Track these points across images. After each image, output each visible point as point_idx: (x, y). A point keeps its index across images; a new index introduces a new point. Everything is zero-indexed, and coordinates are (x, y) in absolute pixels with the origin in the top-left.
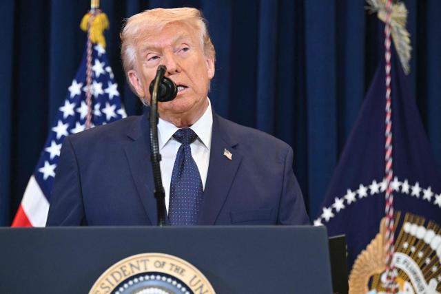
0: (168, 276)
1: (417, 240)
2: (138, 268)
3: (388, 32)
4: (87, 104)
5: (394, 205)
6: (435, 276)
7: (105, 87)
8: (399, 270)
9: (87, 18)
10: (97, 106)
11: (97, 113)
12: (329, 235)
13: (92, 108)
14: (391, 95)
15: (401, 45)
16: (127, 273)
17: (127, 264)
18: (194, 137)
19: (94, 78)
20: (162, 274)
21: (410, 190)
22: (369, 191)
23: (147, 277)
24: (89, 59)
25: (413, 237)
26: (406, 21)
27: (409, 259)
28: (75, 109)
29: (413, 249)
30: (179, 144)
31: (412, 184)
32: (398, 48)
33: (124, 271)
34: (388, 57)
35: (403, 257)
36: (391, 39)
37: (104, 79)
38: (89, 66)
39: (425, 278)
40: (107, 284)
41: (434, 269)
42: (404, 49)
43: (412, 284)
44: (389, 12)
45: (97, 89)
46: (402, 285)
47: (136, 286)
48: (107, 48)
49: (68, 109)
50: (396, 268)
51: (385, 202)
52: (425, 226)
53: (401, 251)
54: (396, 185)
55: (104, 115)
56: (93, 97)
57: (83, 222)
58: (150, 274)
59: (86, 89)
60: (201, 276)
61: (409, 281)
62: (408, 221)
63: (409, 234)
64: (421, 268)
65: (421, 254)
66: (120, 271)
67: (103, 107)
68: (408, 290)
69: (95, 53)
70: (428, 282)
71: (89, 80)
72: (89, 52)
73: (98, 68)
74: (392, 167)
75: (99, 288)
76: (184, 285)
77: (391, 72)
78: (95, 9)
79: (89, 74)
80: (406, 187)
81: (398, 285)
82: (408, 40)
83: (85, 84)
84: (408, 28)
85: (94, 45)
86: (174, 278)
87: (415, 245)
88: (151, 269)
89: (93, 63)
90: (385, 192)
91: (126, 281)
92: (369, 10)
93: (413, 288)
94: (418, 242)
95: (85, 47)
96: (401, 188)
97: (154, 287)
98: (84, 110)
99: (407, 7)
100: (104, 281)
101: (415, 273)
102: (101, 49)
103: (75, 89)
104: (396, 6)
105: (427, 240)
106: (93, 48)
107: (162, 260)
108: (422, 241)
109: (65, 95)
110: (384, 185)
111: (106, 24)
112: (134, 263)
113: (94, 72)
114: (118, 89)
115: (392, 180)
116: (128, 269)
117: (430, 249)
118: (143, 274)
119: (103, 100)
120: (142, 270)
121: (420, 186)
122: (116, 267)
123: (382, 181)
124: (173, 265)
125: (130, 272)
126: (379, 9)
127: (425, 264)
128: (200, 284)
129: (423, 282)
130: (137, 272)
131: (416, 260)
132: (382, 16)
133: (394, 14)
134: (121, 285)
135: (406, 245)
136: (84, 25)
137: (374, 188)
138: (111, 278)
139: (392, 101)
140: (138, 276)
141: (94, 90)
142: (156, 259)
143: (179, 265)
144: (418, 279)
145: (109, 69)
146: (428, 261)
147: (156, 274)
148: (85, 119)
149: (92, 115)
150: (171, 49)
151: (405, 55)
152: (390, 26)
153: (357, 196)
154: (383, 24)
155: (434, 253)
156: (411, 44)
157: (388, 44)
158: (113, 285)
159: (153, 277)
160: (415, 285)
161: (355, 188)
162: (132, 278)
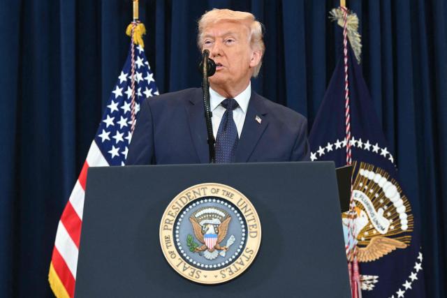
0: (221, 199)
1: (369, 180)
2: (200, 194)
3: (345, 34)
4: (131, 88)
5: (353, 157)
6: (382, 206)
7: (144, 76)
8: (357, 202)
9: (130, 27)
10: (139, 90)
11: (139, 94)
12: (337, 167)
13: (136, 90)
14: (348, 79)
15: (354, 44)
16: (191, 198)
17: (191, 191)
18: (236, 105)
19: (136, 70)
20: (217, 198)
21: (363, 146)
22: (334, 147)
23: (206, 201)
24: (133, 56)
25: (366, 178)
26: (357, 26)
27: (364, 194)
28: (123, 92)
29: (366, 187)
30: (224, 110)
31: (364, 141)
32: (353, 46)
33: (189, 196)
34: (346, 51)
35: (360, 193)
36: (348, 39)
37: (143, 70)
38: (133, 60)
39: (375, 207)
40: (177, 206)
41: (382, 201)
42: (357, 46)
43: (366, 212)
44: (345, 20)
45: (139, 77)
46: (359, 213)
47: (198, 207)
48: (144, 48)
49: (118, 92)
50: (355, 201)
51: (346, 154)
52: (374, 171)
53: (358, 189)
54: (353, 142)
55: (145, 95)
56: (136, 82)
57: (153, 161)
58: (208, 198)
59: (130, 77)
60: (245, 199)
61: (364, 210)
62: (362, 168)
63: (363, 176)
64: (372, 201)
65: (371, 191)
66: (186, 196)
67: (143, 90)
68: (363, 216)
69: (137, 51)
70: (377, 211)
71: (133, 71)
72: (133, 51)
73: (139, 62)
74: (350, 130)
75: (171, 209)
76: (233, 205)
77: (348, 62)
78: (136, 20)
79: (133, 66)
80: (360, 144)
81: (356, 213)
82: (359, 40)
83: (130, 75)
84: (359, 31)
85: (136, 45)
86: (225, 201)
87: (367, 184)
88: (209, 194)
89: (136, 59)
90: (346, 147)
91: (191, 204)
92: (331, 19)
93: (367, 215)
94: (369, 182)
95: (130, 47)
96: (356, 144)
97: (210, 207)
98: (130, 92)
99: (358, 16)
100: (174, 204)
101: (368, 204)
102: (141, 49)
103: (123, 77)
104: (350, 16)
105: (376, 181)
106: (135, 48)
107: (216, 188)
108: (373, 181)
109: (116, 82)
110: (345, 143)
111: (144, 30)
112: (196, 190)
113: (137, 65)
114: (154, 77)
115: (351, 139)
116: (192, 195)
117: (379, 187)
118: (203, 198)
119: (144, 85)
120: (202, 196)
121: (370, 143)
122: (183, 193)
123: (343, 140)
124: (224, 191)
125: (193, 197)
126: (338, 18)
127: (375, 198)
128: (245, 205)
129: (374, 210)
130: (198, 197)
131: (369, 195)
132: (341, 23)
133: (349, 22)
134: (187, 206)
135: (361, 185)
136: (128, 32)
137: (338, 145)
138: (179, 202)
139: (349, 83)
140: (199, 200)
141: (137, 78)
142: (211, 187)
143: (229, 191)
144: (370, 209)
145: (147, 63)
146: (377, 195)
147: (212, 198)
148: (131, 98)
149: (136, 96)
150: (221, 39)
151: (357, 51)
152: (346, 29)
153: (326, 150)
154: (342, 29)
155: (382, 189)
156: (362, 43)
157: (345, 43)
158: (181, 207)
159: (210, 200)
160: (368, 212)
161: (324, 145)
162: (195, 201)
